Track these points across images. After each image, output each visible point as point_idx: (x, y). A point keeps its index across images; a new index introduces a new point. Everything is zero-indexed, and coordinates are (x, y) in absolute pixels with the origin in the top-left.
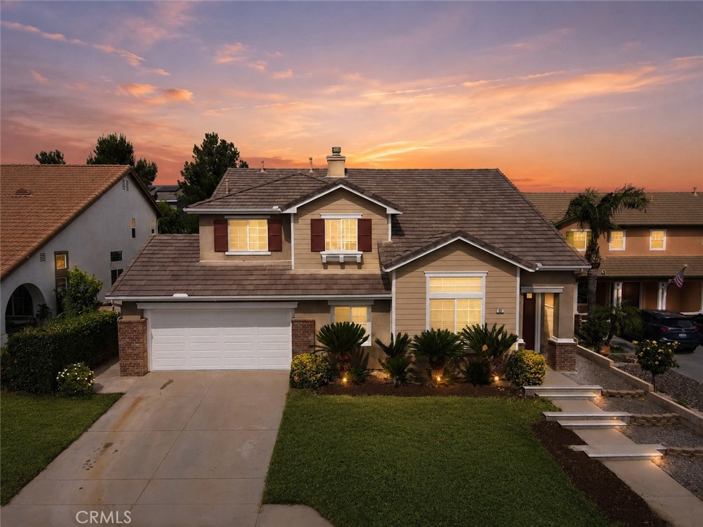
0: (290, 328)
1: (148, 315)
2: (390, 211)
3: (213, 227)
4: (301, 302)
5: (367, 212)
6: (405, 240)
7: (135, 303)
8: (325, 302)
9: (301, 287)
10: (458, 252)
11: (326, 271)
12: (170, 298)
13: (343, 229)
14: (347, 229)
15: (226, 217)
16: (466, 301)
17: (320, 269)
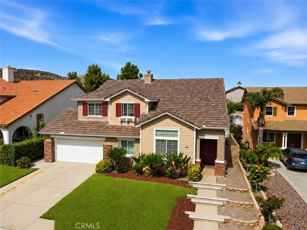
0: (102, 148)
1: (55, 140)
2: (147, 100)
3: (82, 106)
4: (106, 138)
5: (138, 100)
7: (49, 135)
8: (116, 138)
10: (168, 119)
11: (121, 125)
12: (59, 133)
13: (129, 107)
14: (130, 107)
15: (87, 102)
16: (171, 141)
17: (119, 124)
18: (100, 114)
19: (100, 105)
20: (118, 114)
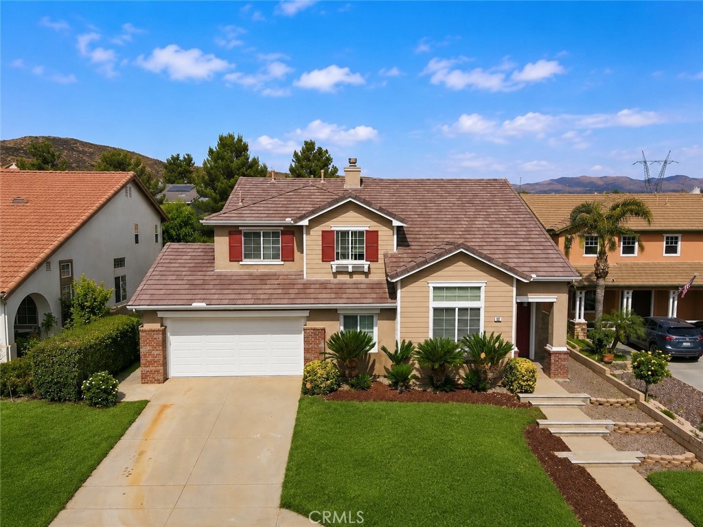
0: (302, 336)
1: (168, 323)
2: (396, 223)
3: (228, 238)
4: (311, 311)
5: (375, 224)
6: (410, 251)
7: (155, 311)
8: (334, 310)
9: (312, 296)
10: (461, 263)
11: (335, 281)
12: (189, 306)
13: (352, 240)
14: (355, 240)
15: (240, 228)
16: (466, 309)
17: (330, 278)
18: (275, 257)
19: (275, 234)
20: (327, 256)
